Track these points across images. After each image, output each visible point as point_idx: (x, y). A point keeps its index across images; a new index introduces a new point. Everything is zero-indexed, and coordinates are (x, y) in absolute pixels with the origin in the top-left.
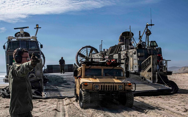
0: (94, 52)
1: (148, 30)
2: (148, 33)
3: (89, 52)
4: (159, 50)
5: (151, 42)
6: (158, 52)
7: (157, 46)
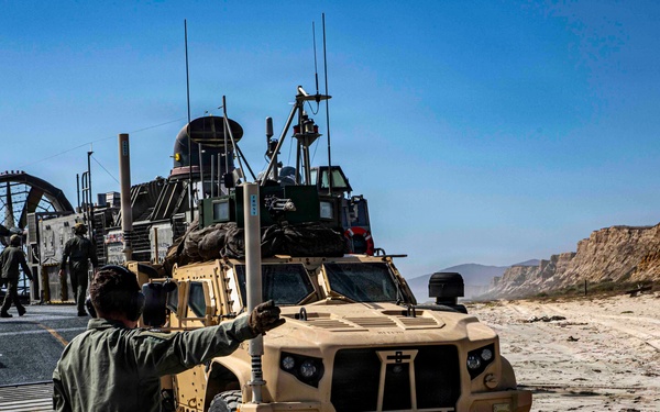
1: (306, 117)
2: (306, 133)
3: (18, 208)
4: (355, 209)
5: (322, 169)
6: (352, 216)
7: (349, 189)
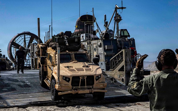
0: (35, 41)
1: (118, 14)
2: (118, 19)
3: (27, 42)
4: (132, 42)
5: (122, 30)
6: (131, 44)
7: (129, 36)
